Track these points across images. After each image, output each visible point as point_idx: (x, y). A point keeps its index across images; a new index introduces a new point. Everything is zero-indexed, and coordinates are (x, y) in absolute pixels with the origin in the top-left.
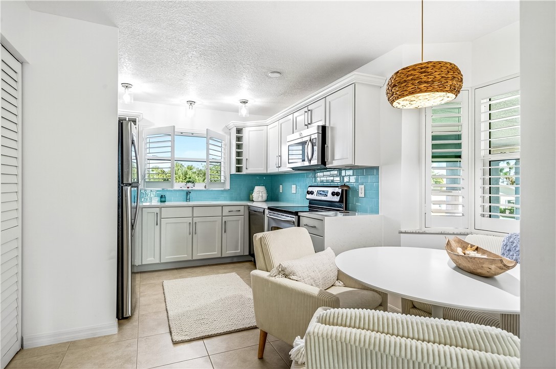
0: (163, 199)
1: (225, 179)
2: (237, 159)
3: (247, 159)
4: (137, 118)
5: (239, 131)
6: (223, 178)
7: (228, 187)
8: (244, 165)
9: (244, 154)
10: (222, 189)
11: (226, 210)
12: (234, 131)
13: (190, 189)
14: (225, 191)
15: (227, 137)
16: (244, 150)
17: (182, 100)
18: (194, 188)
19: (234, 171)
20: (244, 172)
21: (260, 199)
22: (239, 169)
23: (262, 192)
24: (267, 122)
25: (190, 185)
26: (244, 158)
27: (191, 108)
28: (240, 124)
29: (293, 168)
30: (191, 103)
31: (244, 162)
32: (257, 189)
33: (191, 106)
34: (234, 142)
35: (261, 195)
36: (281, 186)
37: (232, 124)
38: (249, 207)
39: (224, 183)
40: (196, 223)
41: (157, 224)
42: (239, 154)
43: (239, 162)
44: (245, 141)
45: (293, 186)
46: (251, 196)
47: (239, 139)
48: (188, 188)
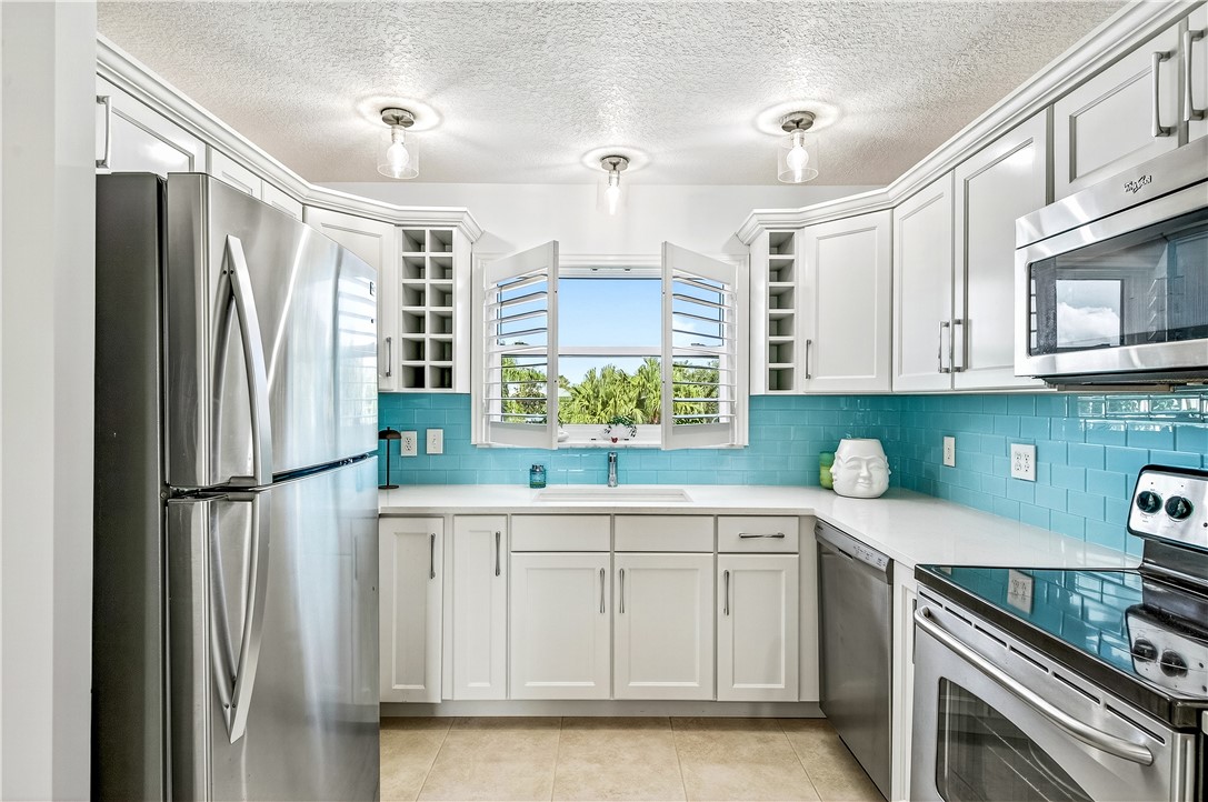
0: (538, 478)
1: (732, 411)
2: (772, 345)
3: (809, 342)
4: (454, 230)
5: (781, 243)
6: (724, 410)
7: (741, 437)
8: (797, 363)
9: (798, 324)
10: (723, 446)
11: (730, 531)
12: (763, 244)
13: (620, 443)
14: (732, 450)
15: (740, 271)
16: (799, 309)
17: (583, 154)
18: (633, 442)
19: (761, 386)
20: (800, 386)
21: (861, 489)
22: (779, 379)
23: (868, 462)
24: (891, 195)
25: (620, 431)
26: (797, 336)
27: (614, 181)
28: (781, 216)
29: (1051, 379)
30: (616, 162)
31: (798, 352)
32: (848, 448)
33: (615, 174)
34: (763, 285)
35: (864, 473)
36: (949, 442)
37: (755, 219)
38: (819, 526)
39: (729, 426)
40: (622, 572)
41: (498, 573)
42: (779, 325)
43: (779, 352)
44: (801, 279)
45: (1015, 448)
46: (824, 472)
47: (779, 272)
48: (615, 440)
